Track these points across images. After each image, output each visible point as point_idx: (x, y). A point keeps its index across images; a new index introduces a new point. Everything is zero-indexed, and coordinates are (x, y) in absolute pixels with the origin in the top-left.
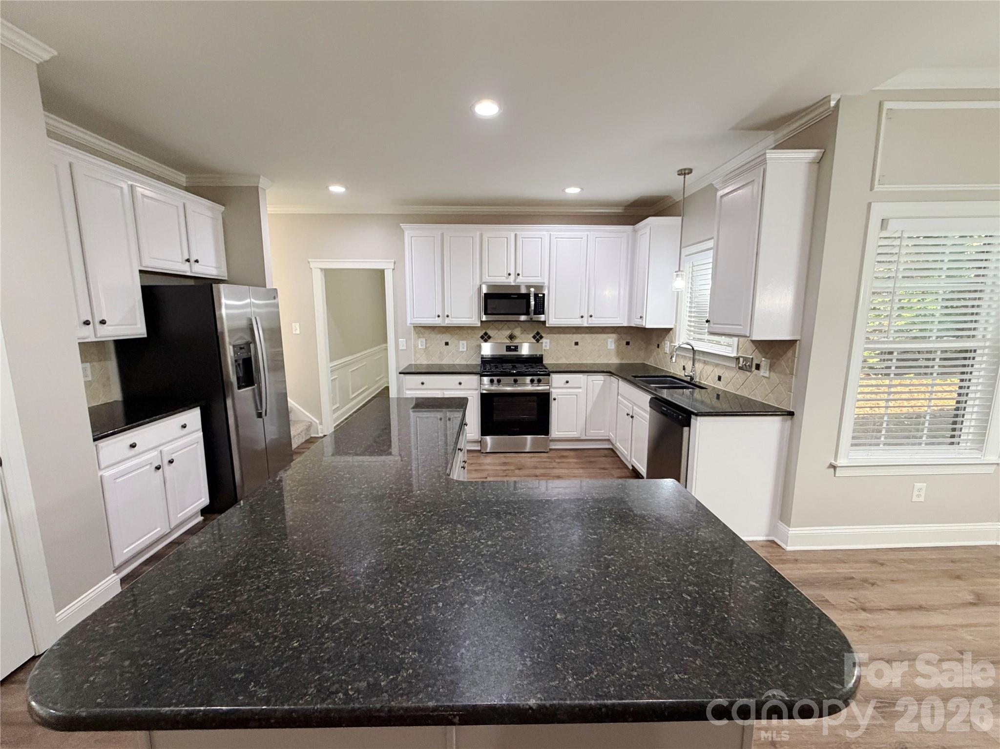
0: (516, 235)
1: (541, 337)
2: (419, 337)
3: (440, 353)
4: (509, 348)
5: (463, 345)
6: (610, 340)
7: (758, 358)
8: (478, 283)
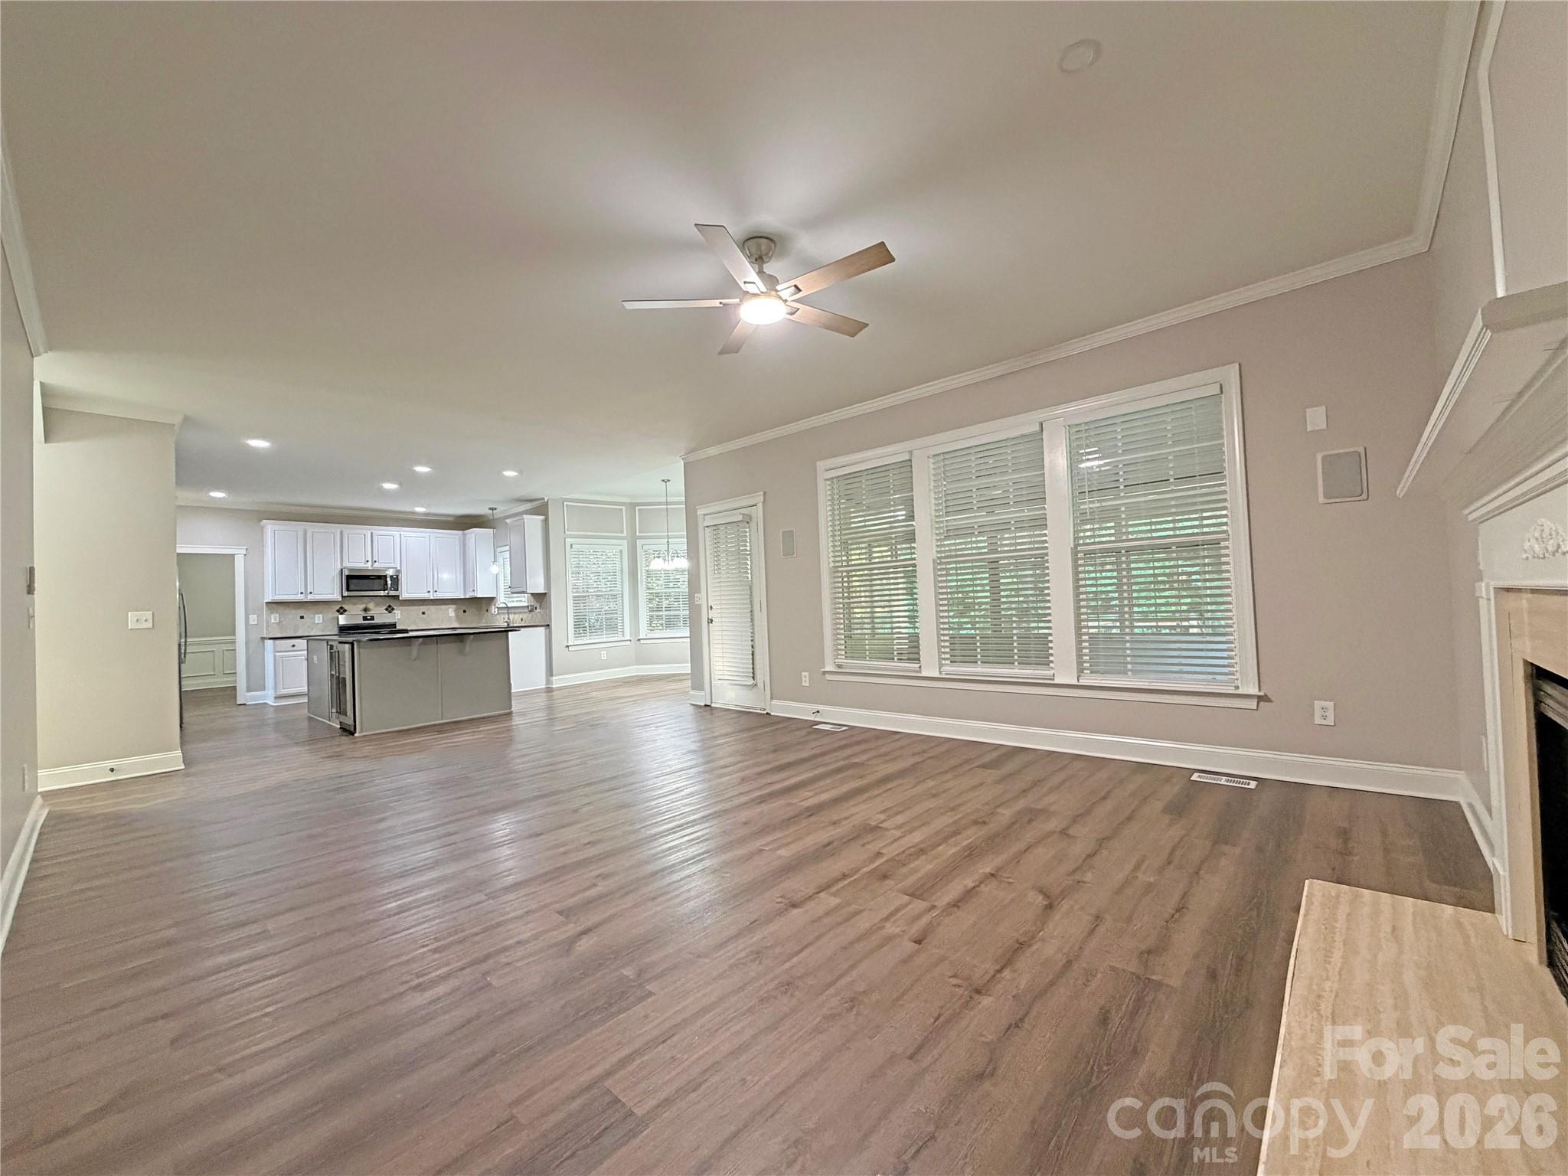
0: (372, 533)
1: (393, 609)
2: (272, 613)
3: (295, 626)
4: (365, 618)
5: (319, 619)
6: (450, 610)
7: (535, 603)
8: (339, 568)
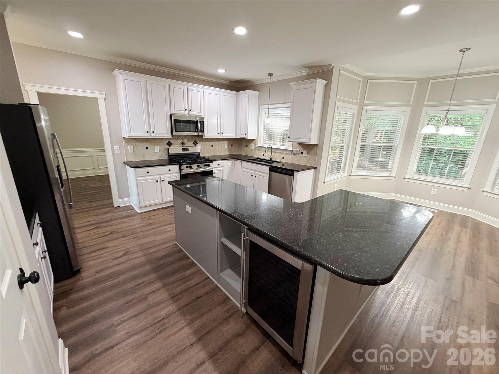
0: (187, 88)
1: (197, 143)
2: (128, 145)
3: (143, 154)
4: (184, 150)
5: (157, 149)
6: (225, 144)
7: (302, 150)
8: (169, 114)
